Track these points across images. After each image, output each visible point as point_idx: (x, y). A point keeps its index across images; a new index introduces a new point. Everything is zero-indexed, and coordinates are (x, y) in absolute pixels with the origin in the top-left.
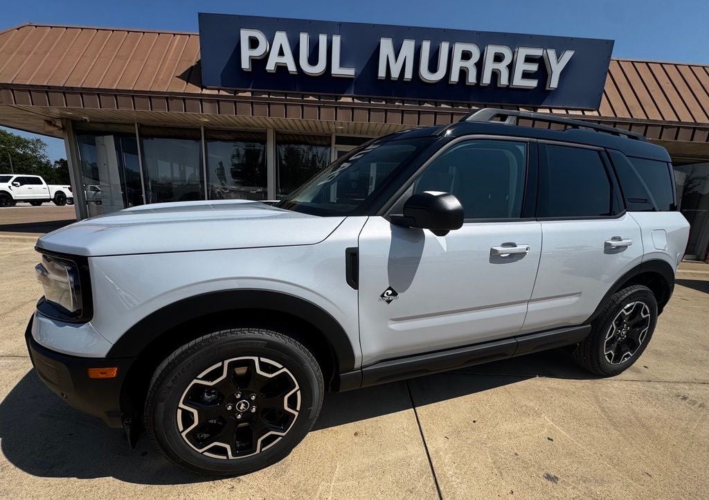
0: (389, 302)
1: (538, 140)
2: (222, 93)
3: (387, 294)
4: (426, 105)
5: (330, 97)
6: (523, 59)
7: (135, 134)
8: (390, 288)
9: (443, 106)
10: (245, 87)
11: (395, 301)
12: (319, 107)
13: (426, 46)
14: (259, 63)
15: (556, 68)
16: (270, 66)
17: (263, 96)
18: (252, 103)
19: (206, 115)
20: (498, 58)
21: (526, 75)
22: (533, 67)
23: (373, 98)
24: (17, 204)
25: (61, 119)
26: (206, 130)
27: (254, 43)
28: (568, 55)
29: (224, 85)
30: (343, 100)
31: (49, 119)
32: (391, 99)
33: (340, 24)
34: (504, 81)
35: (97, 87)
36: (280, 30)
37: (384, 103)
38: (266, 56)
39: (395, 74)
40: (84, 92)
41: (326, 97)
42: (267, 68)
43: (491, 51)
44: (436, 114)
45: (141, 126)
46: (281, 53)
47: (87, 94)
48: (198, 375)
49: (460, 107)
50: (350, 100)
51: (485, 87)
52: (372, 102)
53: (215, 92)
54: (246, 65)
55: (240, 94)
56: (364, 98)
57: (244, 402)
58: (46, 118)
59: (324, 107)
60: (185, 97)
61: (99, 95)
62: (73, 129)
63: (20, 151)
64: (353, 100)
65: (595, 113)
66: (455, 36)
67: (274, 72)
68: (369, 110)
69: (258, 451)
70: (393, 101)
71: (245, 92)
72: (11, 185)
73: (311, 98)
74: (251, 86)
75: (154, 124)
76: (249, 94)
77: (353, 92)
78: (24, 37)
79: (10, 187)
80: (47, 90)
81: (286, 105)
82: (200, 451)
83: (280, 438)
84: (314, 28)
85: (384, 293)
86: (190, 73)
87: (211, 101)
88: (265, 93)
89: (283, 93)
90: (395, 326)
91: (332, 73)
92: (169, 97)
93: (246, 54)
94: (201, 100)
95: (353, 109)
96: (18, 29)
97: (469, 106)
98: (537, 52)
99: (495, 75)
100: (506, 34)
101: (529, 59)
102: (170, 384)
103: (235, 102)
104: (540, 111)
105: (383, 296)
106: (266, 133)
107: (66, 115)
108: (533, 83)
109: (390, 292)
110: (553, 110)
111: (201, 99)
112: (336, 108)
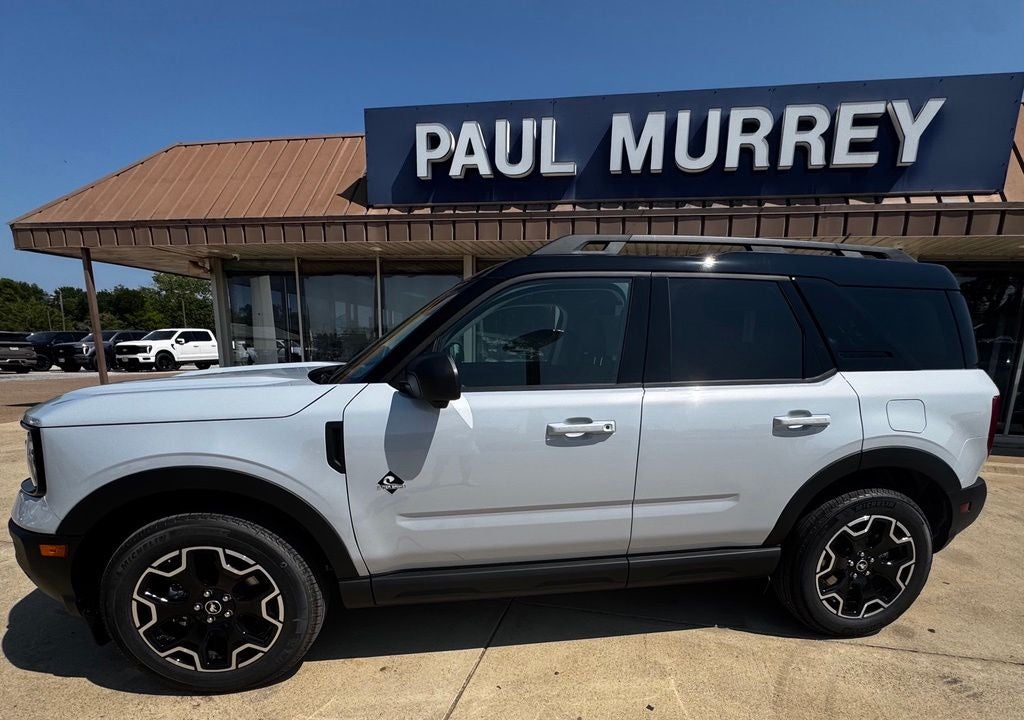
0: (392, 491)
1: (654, 274)
2: (394, 212)
3: (388, 481)
4: (687, 207)
5: (541, 206)
6: (850, 121)
7: (294, 272)
8: (390, 474)
9: (715, 206)
10: (422, 201)
11: (400, 490)
12: (524, 222)
13: (684, 119)
14: (440, 167)
15: (912, 131)
16: (455, 171)
17: (446, 212)
18: (431, 223)
19: (374, 242)
20: (806, 124)
21: (856, 146)
22: (870, 133)
23: (604, 203)
24: (182, 367)
25: (209, 257)
26: (383, 261)
27: (434, 141)
28: (933, 107)
29: (396, 202)
30: (559, 208)
31: (196, 260)
32: (632, 202)
33: (554, 101)
34: (817, 158)
35: (242, 216)
36: (470, 120)
37: (621, 208)
38: (450, 156)
39: (636, 165)
40: (228, 224)
41: (534, 207)
42: (450, 174)
43: (793, 114)
44: (703, 219)
45: (302, 261)
46: (470, 151)
47: (230, 226)
48: (153, 562)
49: (744, 206)
50: (569, 208)
51: (785, 172)
52: (602, 209)
53: (384, 212)
54: (422, 171)
55: (416, 212)
56: (591, 203)
57: (214, 603)
58: (191, 258)
59: (532, 221)
60: (345, 222)
61: (243, 226)
62: (223, 271)
63: (199, 297)
64: (574, 207)
65: (996, 198)
66: (729, 99)
67: (461, 177)
68: (598, 221)
69: (233, 667)
70: (635, 205)
71: (423, 208)
72: (174, 342)
73: (513, 210)
74: (431, 199)
75: (318, 257)
76: (427, 211)
77: (574, 196)
78: (172, 159)
79: (172, 345)
80: (187, 224)
81: (477, 222)
82: (163, 655)
83: (261, 654)
84: (516, 111)
85: (382, 480)
86: (356, 188)
87: (378, 225)
88: (449, 208)
89: (473, 206)
90: (406, 523)
91: (542, 171)
92: (326, 222)
93: (424, 157)
94: (366, 224)
95: (573, 221)
96: (166, 152)
97: (760, 203)
98: (876, 108)
99: (802, 151)
100: (819, 86)
101: (859, 121)
102: (120, 569)
103: (409, 223)
104: (886, 201)
105: (381, 483)
106: (462, 261)
107: (214, 253)
108: (870, 159)
109: (391, 479)
110: (911, 198)
111: (366, 222)
112: (548, 221)
